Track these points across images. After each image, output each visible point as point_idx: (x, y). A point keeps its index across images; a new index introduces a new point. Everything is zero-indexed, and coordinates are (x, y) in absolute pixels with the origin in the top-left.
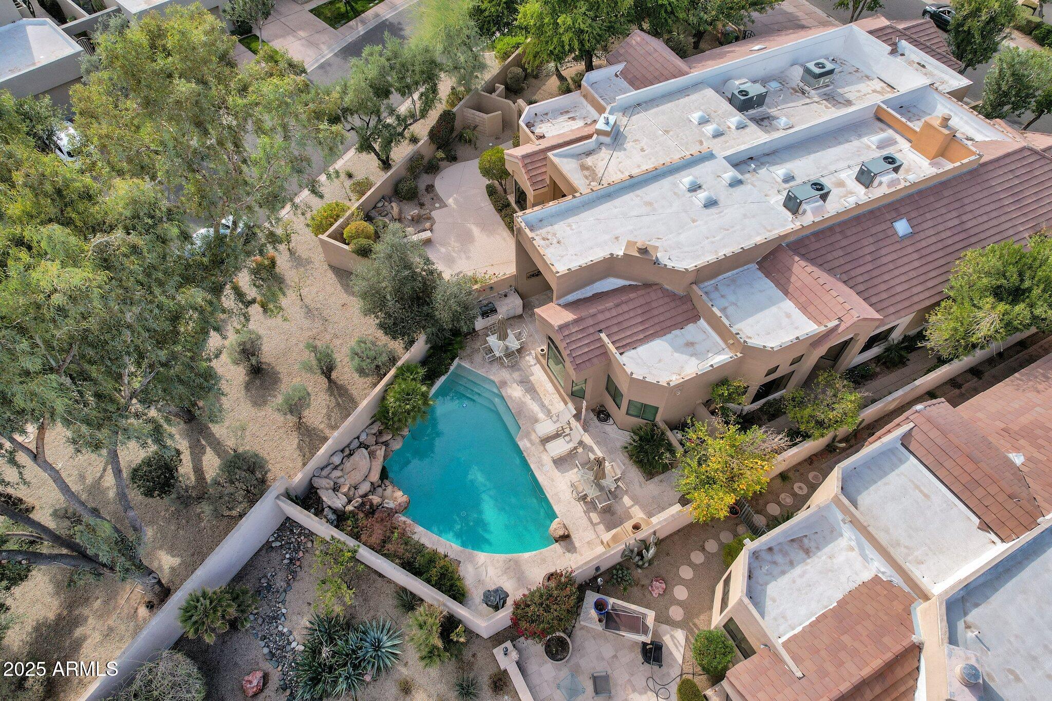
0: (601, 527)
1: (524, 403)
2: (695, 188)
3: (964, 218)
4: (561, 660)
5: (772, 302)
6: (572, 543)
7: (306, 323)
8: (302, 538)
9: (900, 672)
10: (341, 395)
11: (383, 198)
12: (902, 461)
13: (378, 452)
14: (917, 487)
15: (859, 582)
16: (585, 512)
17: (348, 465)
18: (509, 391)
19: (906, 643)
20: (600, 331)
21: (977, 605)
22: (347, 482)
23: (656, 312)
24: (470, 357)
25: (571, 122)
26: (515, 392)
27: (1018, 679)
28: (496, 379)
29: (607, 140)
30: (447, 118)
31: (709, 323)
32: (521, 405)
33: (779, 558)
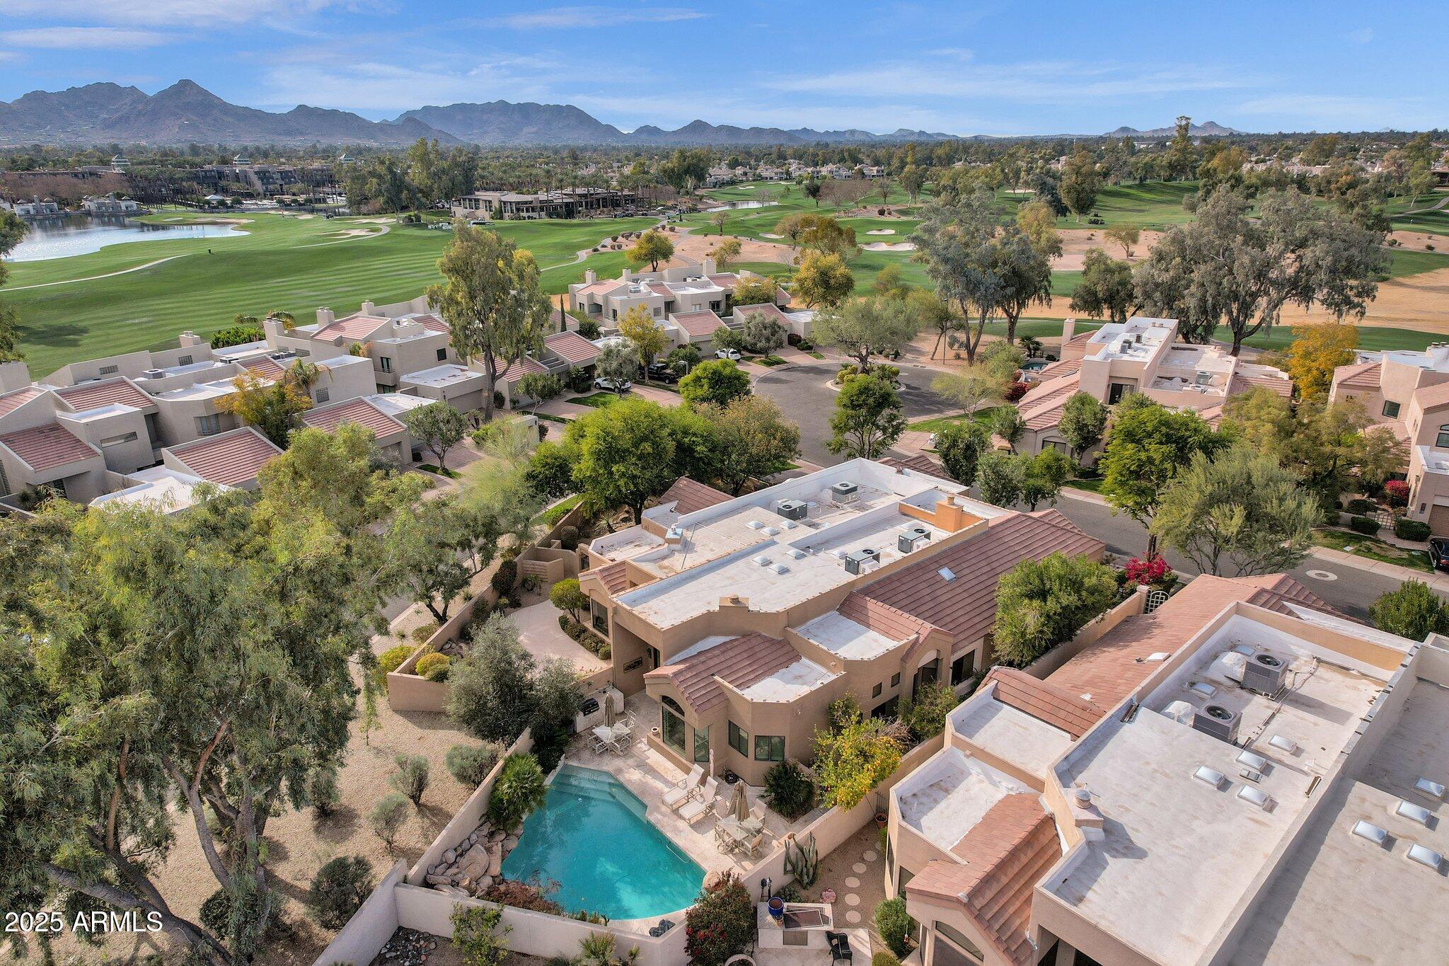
1: (645, 783)
2: (767, 563)
3: (994, 565)
5: (859, 634)
7: (379, 761)
8: (422, 942)
9: (1044, 839)
10: (434, 815)
11: (450, 640)
12: (998, 710)
13: (495, 848)
14: (1016, 724)
15: (995, 802)
17: (463, 861)
18: (627, 776)
19: (1041, 817)
20: (713, 675)
21: (1081, 772)
22: (466, 876)
23: (759, 655)
24: (577, 755)
25: (637, 548)
26: (633, 776)
27: (1127, 810)
28: (610, 769)
29: (678, 547)
30: (508, 567)
31: (811, 658)
32: (644, 787)
33: (924, 800)
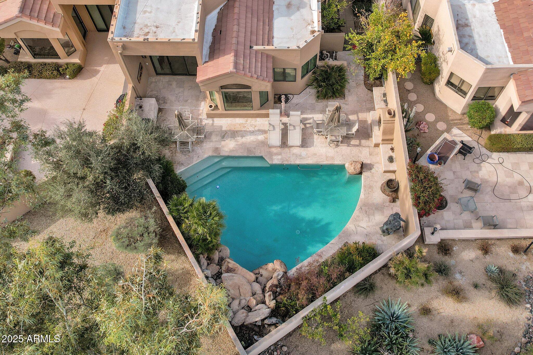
0: (363, 142)
1: (243, 144)
4: (446, 203)
6: (366, 165)
13: (230, 266)
15: (494, 13)
16: (348, 146)
18: (226, 149)
20: (251, 47)
22: (248, 299)
23: (255, 7)
26: (230, 146)
28: (210, 153)
32: (244, 147)
33: (466, 40)
